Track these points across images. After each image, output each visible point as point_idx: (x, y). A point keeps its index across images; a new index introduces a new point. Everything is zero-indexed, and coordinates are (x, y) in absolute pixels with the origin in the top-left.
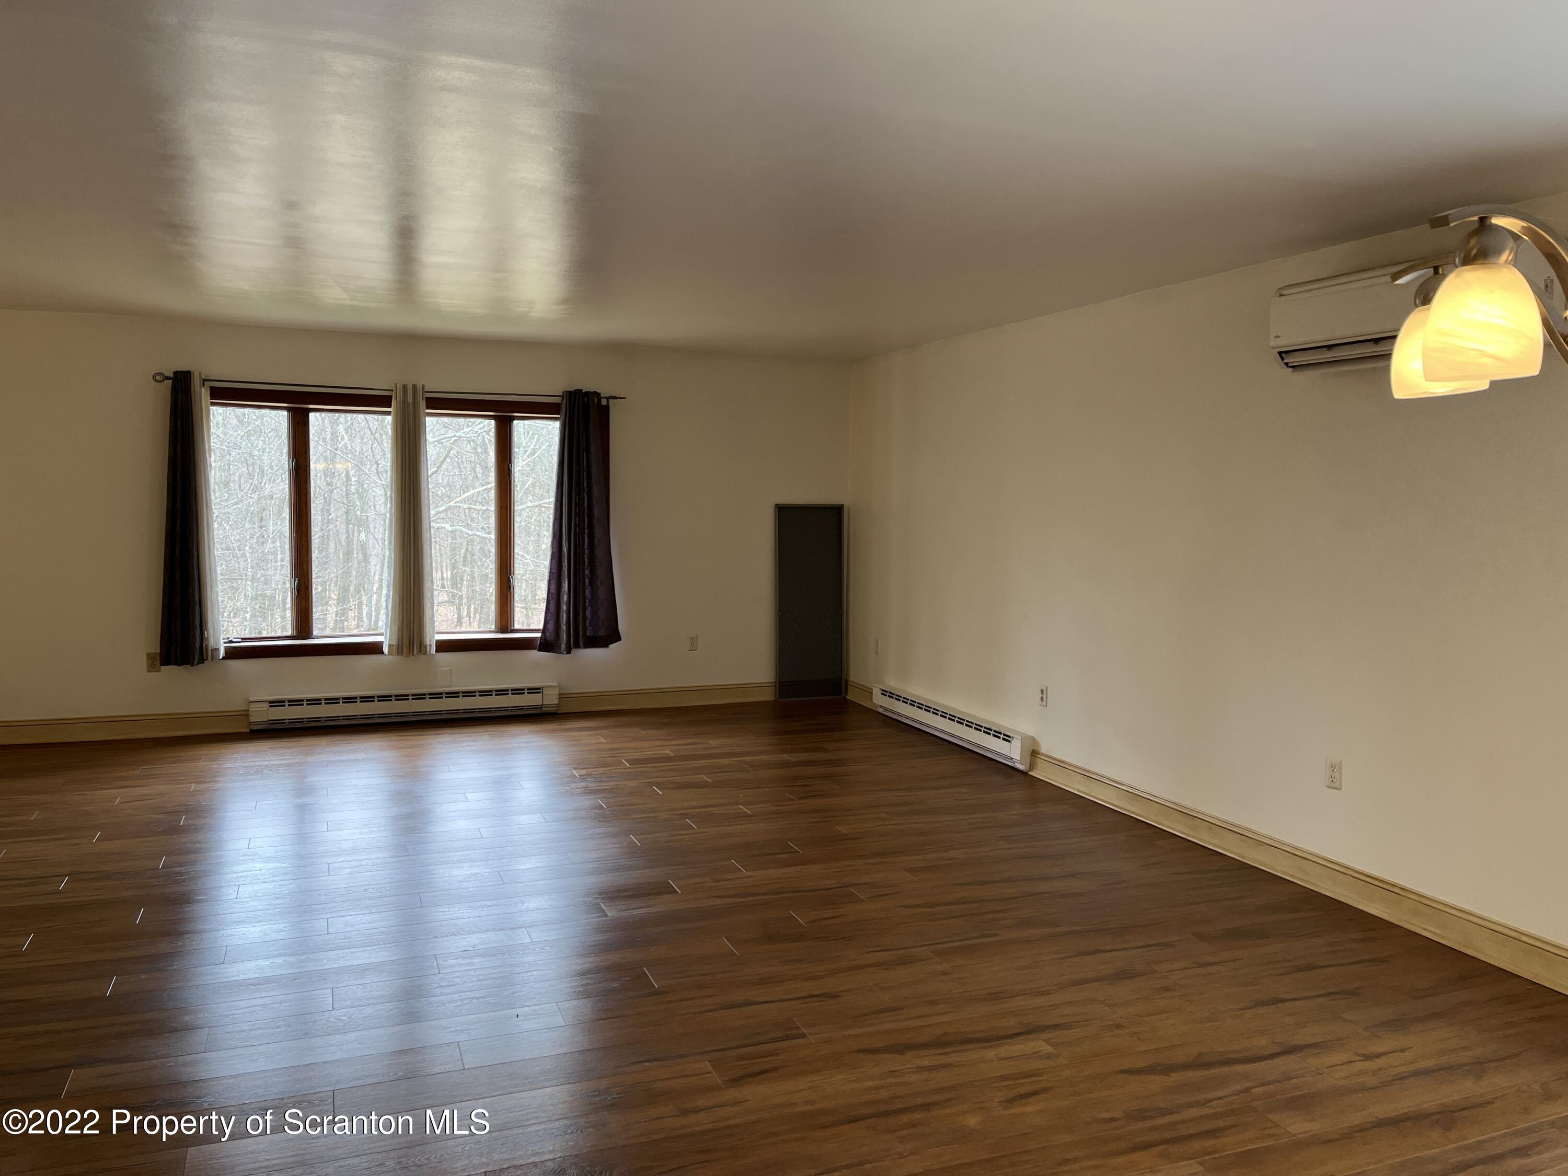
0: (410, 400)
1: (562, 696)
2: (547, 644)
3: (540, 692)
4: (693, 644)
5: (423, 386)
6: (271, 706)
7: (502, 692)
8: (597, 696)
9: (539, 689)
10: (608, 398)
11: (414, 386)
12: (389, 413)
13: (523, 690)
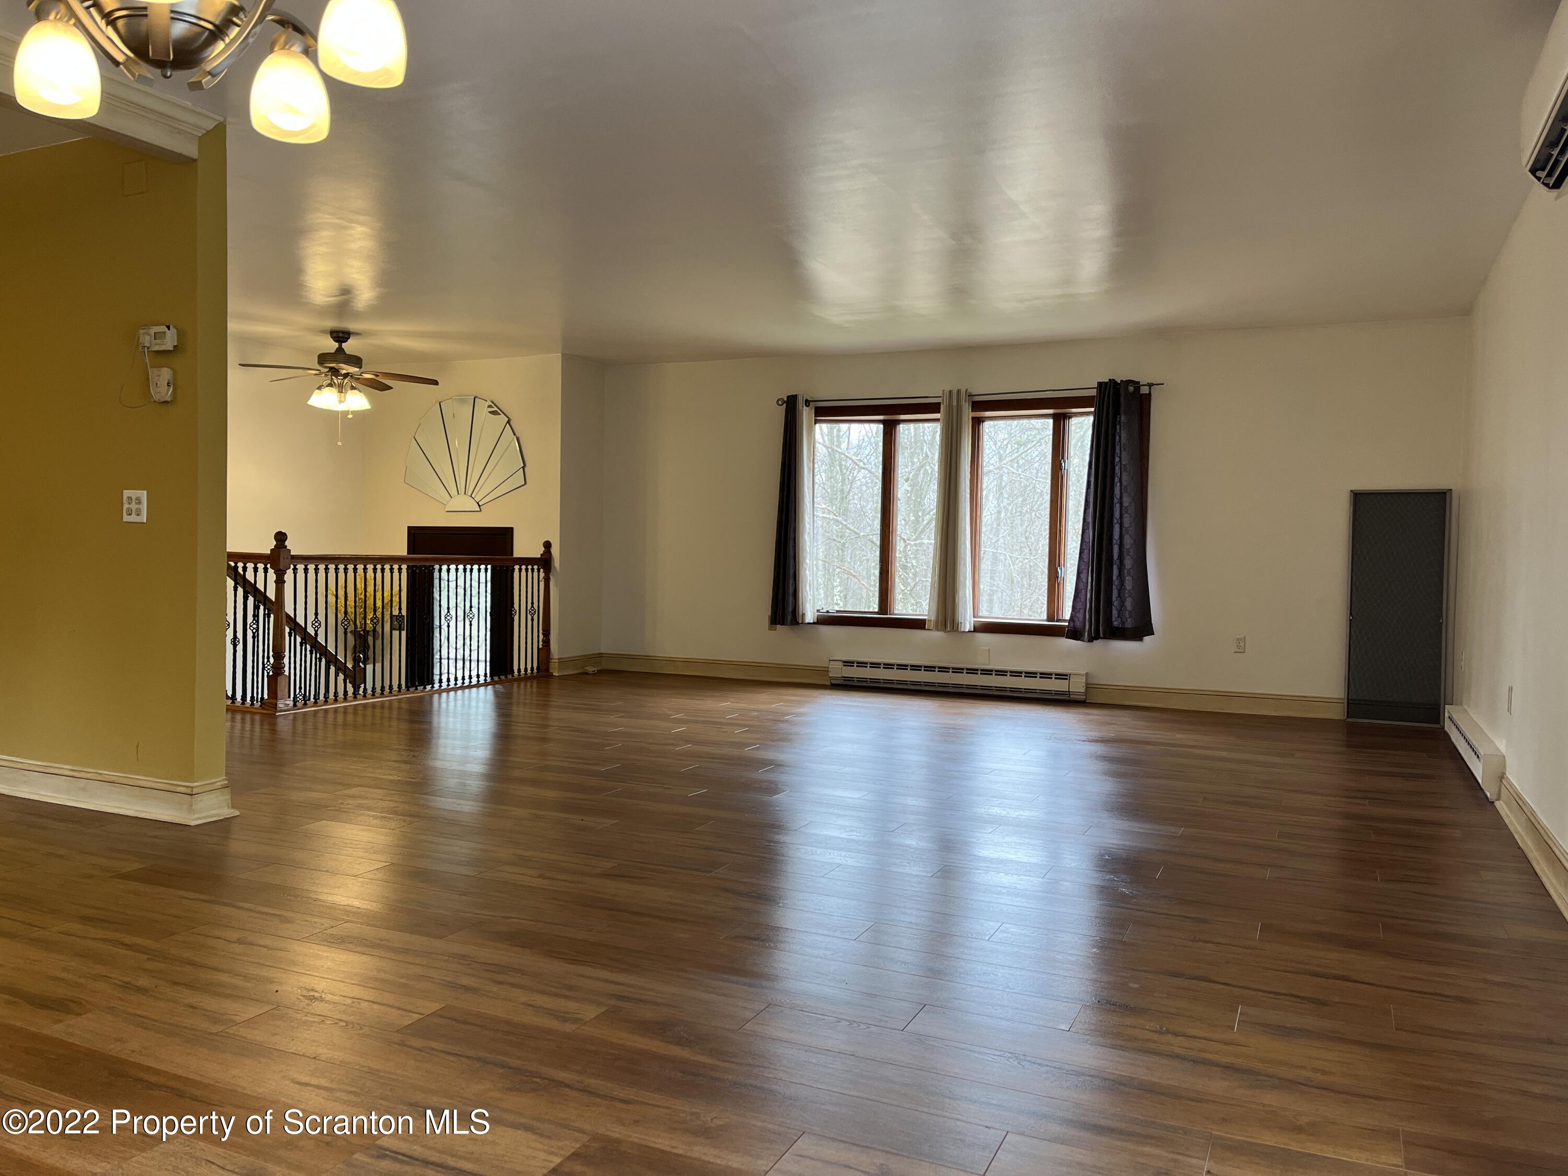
0: (955, 403)
1: (1088, 686)
2: (1074, 633)
3: (1067, 679)
4: (1241, 646)
5: (967, 390)
6: (844, 665)
7: (1031, 675)
8: (1126, 690)
9: (1067, 675)
10: (1150, 385)
11: (959, 391)
12: (937, 420)
13: (1051, 674)
